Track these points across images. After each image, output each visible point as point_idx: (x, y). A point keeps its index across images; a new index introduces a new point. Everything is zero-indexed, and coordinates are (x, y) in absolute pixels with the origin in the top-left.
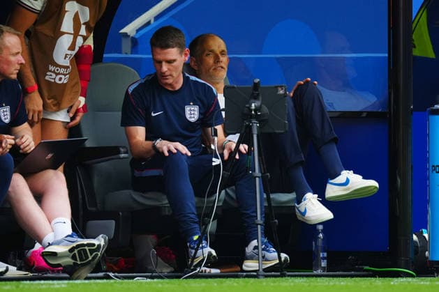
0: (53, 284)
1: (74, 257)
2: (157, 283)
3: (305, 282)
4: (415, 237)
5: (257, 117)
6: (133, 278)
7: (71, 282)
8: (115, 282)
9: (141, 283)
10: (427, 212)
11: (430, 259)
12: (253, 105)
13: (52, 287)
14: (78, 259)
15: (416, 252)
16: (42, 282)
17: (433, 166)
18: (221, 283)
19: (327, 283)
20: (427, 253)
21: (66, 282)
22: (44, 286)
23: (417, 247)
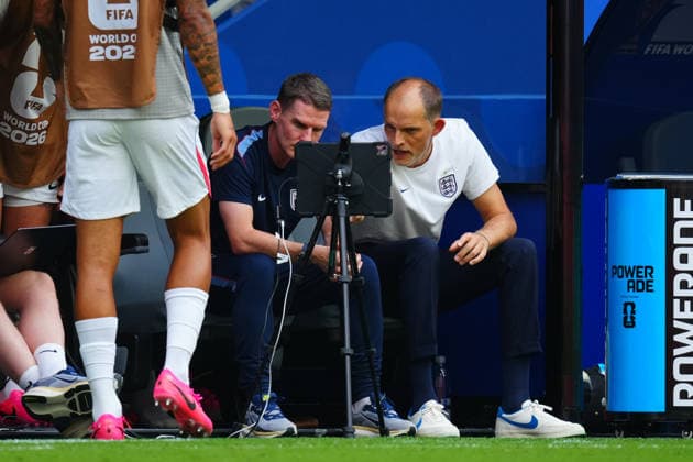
0: (33, 445)
1: (72, 405)
2: (192, 444)
3: (418, 443)
4: (585, 376)
5: (345, 190)
6: (154, 435)
7: (60, 441)
8: (127, 443)
9: (167, 444)
10: (603, 337)
11: (608, 409)
12: (340, 172)
13: (31, 448)
14: (79, 409)
15: (587, 398)
16: (17, 441)
17: (614, 267)
18: (290, 444)
19: (451, 446)
20: (604, 399)
21: (52, 441)
22: (19, 448)
23: (590, 391)
